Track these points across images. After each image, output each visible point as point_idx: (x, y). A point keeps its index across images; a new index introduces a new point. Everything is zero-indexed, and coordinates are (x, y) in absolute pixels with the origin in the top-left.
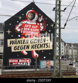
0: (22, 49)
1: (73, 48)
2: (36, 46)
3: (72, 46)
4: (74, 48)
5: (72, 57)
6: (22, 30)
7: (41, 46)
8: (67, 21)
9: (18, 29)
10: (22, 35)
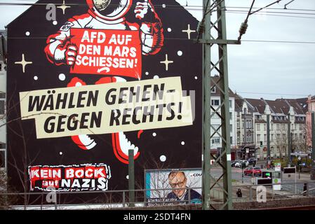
0: (75, 128)
1: (271, 118)
2: (129, 116)
3: (268, 110)
4: (273, 117)
5: (269, 154)
6: (73, 54)
8: (250, 14)
9: (58, 50)
10: (71, 72)
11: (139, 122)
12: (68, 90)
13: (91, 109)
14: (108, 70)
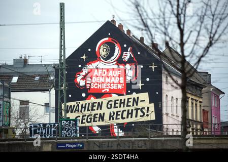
0: (90, 122)
2: (119, 115)
6: (90, 83)
7: (128, 114)
9: (82, 81)
10: (88, 92)
11: (124, 118)
12: (87, 102)
13: (99, 112)
14: (108, 90)
